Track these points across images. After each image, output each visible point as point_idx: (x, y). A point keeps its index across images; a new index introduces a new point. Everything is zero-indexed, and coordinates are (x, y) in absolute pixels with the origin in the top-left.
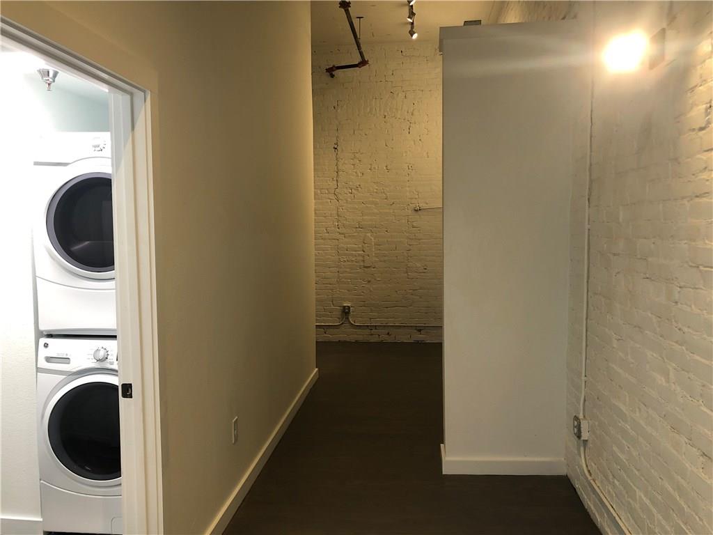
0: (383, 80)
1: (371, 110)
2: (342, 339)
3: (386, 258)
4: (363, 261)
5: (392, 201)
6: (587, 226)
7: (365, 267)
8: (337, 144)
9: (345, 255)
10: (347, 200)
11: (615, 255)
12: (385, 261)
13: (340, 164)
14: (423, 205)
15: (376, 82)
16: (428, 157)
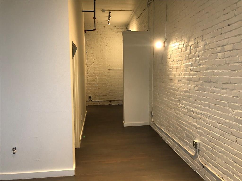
0: (100, 34)
1: (96, 42)
2: (89, 105)
3: (101, 82)
4: (95, 83)
5: (103, 67)
6: (153, 74)
7: (95, 85)
8: (87, 51)
9: (90, 81)
10: (90, 67)
11: (158, 79)
12: (101, 83)
13: (88, 57)
14: (111, 68)
15: (98, 35)
16: (112, 55)
